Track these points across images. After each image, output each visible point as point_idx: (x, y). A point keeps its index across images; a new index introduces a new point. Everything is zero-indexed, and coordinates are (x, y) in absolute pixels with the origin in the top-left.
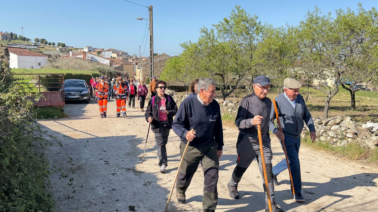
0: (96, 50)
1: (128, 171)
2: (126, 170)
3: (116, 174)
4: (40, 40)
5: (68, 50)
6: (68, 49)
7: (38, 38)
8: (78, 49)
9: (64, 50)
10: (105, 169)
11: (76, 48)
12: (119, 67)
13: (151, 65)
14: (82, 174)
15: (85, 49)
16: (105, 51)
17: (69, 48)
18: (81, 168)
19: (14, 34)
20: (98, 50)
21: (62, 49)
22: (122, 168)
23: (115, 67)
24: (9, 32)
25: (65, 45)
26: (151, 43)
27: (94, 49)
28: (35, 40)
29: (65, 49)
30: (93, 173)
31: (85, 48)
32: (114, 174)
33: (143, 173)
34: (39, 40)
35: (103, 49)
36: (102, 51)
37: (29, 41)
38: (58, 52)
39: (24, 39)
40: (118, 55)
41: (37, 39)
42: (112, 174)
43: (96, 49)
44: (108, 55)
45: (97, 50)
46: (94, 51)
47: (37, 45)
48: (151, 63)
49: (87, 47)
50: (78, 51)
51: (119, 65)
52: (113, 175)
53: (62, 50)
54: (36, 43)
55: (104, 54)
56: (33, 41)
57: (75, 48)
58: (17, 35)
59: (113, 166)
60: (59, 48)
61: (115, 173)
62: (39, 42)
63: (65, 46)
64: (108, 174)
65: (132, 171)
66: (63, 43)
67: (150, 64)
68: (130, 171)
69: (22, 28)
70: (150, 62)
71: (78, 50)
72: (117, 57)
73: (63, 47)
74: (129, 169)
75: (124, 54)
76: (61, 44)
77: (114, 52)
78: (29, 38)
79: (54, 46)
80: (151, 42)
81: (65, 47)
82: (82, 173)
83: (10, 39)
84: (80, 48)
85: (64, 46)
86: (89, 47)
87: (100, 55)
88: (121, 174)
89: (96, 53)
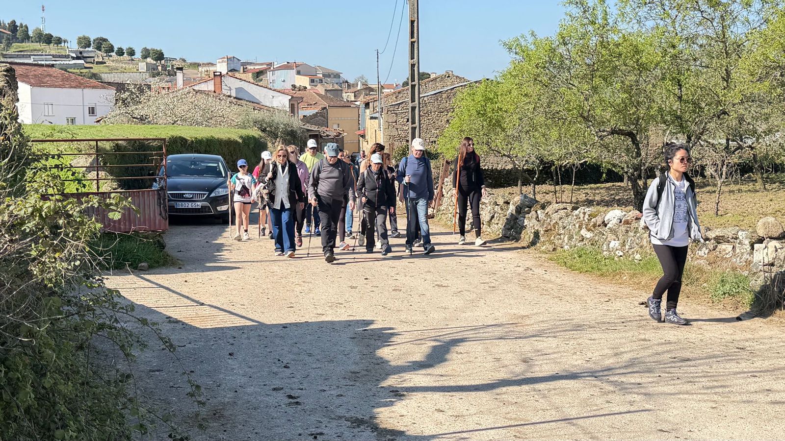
0: (249, 67)
1: (358, 426)
2: (352, 423)
3: (321, 434)
4: (92, 43)
5: (170, 68)
6: (172, 66)
7: (87, 35)
8: (199, 65)
9: (160, 68)
10: (289, 420)
11: (195, 64)
12: (315, 115)
13: (413, 109)
14: (225, 433)
15: (218, 64)
16: (275, 70)
17: (174, 63)
18: (222, 416)
19: (21, 24)
20: (256, 67)
21: (155, 67)
22: (340, 418)
23: (304, 116)
24: (7, 21)
25: (163, 55)
26: (412, 43)
27: (244, 64)
28: (79, 43)
29: (163, 66)
30: (255, 431)
31: (218, 61)
32: (317, 434)
33: (401, 433)
34: (89, 42)
35: (270, 64)
36: (266, 69)
37: (63, 44)
38: (144, 76)
39: (48, 39)
40: (312, 81)
41: (85, 38)
42: (312, 435)
43: (250, 64)
44: (284, 81)
45: (252, 67)
46: (244, 71)
47: (85, 55)
48: (413, 100)
49: (224, 58)
51: (316, 111)
52: (315, 438)
53: (155, 68)
54: (81, 50)
55: (272, 78)
56: (75, 46)
57: (191, 64)
58: (27, 28)
59: (313, 411)
60: (147, 63)
61: (319, 431)
62: (89, 46)
63: (163, 58)
64: (300, 435)
65: (369, 428)
66: (159, 49)
67: (411, 105)
68: (362, 427)
69: (43, 7)
70: (409, 99)
71: (200, 69)
72: (310, 85)
73: (156, 60)
74: (358, 422)
75: (329, 76)
76: (151, 52)
77: (301, 73)
78: (63, 38)
79: (133, 57)
80: (413, 40)
81: (163, 62)
82: (225, 431)
83: (8, 39)
84: (205, 62)
85: (160, 56)
86: (230, 58)
87: (261, 80)
88: (336, 435)
89: (250, 74)
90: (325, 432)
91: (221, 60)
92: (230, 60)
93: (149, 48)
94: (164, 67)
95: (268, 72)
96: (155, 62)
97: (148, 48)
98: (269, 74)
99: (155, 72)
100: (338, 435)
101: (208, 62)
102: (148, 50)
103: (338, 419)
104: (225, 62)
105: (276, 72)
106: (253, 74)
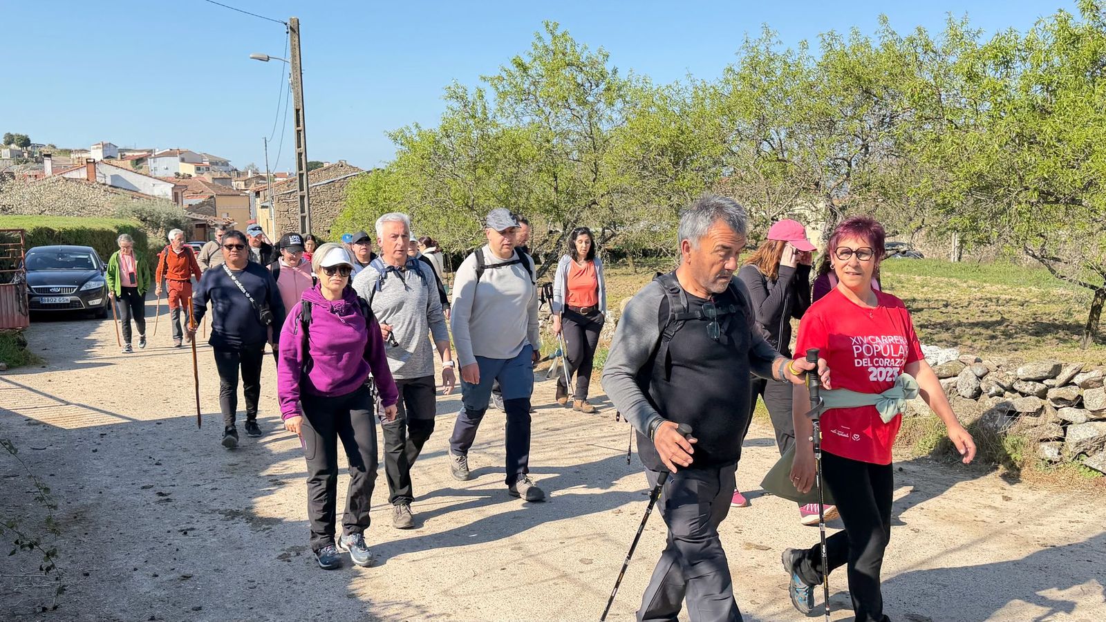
0: (127, 154)
1: (233, 518)
2: (226, 515)
3: (192, 529)
5: (38, 155)
6: (41, 152)
8: (71, 151)
9: (26, 155)
10: (158, 518)
11: (67, 150)
12: (202, 204)
13: (302, 198)
14: (86, 536)
15: (92, 151)
16: (156, 157)
17: (42, 149)
18: (84, 519)
20: (135, 154)
21: (20, 153)
22: (213, 511)
23: (190, 205)
25: (29, 141)
26: (299, 132)
27: (121, 151)
29: (29, 152)
30: (120, 531)
31: (92, 147)
32: (188, 530)
33: (278, 521)
35: (151, 151)
36: (146, 156)
38: (8, 163)
40: (198, 169)
42: (182, 531)
43: (129, 150)
44: (167, 169)
45: (131, 154)
46: (122, 158)
48: (301, 189)
49: (99, 144)
50: (72, 157)
51: (203, 199)
52: (185, 533)
53: (20, 155)
55: (153, 166)
57: (61, 151)
59: (185, 507)
60: (11, 150)
61: (190, 526)
63: (29, 145)
64: (169, 532)
65: (244, 519)
66: (24, 135)
67: (299, 194)
68: (236, 519)
70: (298, 189)
71: (72, 155)
72: (196, 173)
73: (22, 146)
74: (233, 514)
75: (217, 164)
76: (16, 138)
77: (185, 160)
80: (299, 128)
81: (29, 148)
82: (86, 534)
84: (78, 149)
85: (26, 142)
86: (106, 145)
87: (141, 168)
88: (208, 529)
89: (129, 162)
90: (195, 527)
91: (95, 147)
92: (105, 147)
93: (13, 133)
94: (31, 154)
95: (149, 159)
96: (20, 149)
97: (11, 133)
98: (150, 161)
99: (21, 159)
100: (211, 528)
101: (81, 148)
102: (12, 136)
103: (212, 513)
104: (100, 148)
105: (158, 159)
106: (132, 160)
